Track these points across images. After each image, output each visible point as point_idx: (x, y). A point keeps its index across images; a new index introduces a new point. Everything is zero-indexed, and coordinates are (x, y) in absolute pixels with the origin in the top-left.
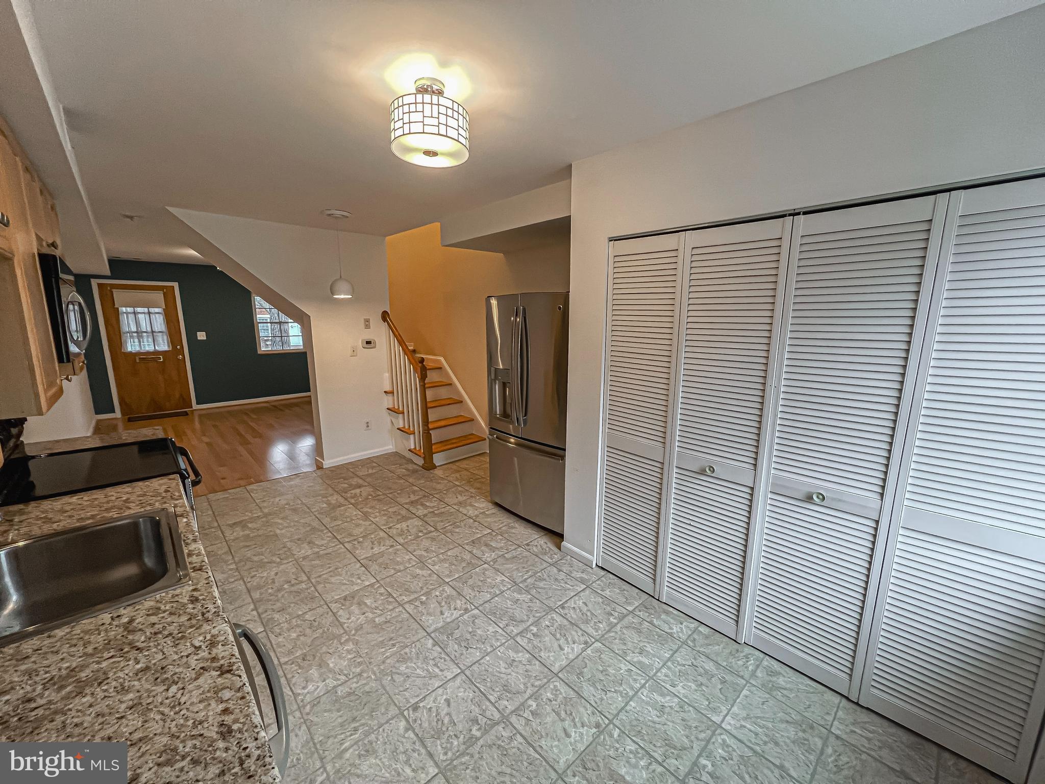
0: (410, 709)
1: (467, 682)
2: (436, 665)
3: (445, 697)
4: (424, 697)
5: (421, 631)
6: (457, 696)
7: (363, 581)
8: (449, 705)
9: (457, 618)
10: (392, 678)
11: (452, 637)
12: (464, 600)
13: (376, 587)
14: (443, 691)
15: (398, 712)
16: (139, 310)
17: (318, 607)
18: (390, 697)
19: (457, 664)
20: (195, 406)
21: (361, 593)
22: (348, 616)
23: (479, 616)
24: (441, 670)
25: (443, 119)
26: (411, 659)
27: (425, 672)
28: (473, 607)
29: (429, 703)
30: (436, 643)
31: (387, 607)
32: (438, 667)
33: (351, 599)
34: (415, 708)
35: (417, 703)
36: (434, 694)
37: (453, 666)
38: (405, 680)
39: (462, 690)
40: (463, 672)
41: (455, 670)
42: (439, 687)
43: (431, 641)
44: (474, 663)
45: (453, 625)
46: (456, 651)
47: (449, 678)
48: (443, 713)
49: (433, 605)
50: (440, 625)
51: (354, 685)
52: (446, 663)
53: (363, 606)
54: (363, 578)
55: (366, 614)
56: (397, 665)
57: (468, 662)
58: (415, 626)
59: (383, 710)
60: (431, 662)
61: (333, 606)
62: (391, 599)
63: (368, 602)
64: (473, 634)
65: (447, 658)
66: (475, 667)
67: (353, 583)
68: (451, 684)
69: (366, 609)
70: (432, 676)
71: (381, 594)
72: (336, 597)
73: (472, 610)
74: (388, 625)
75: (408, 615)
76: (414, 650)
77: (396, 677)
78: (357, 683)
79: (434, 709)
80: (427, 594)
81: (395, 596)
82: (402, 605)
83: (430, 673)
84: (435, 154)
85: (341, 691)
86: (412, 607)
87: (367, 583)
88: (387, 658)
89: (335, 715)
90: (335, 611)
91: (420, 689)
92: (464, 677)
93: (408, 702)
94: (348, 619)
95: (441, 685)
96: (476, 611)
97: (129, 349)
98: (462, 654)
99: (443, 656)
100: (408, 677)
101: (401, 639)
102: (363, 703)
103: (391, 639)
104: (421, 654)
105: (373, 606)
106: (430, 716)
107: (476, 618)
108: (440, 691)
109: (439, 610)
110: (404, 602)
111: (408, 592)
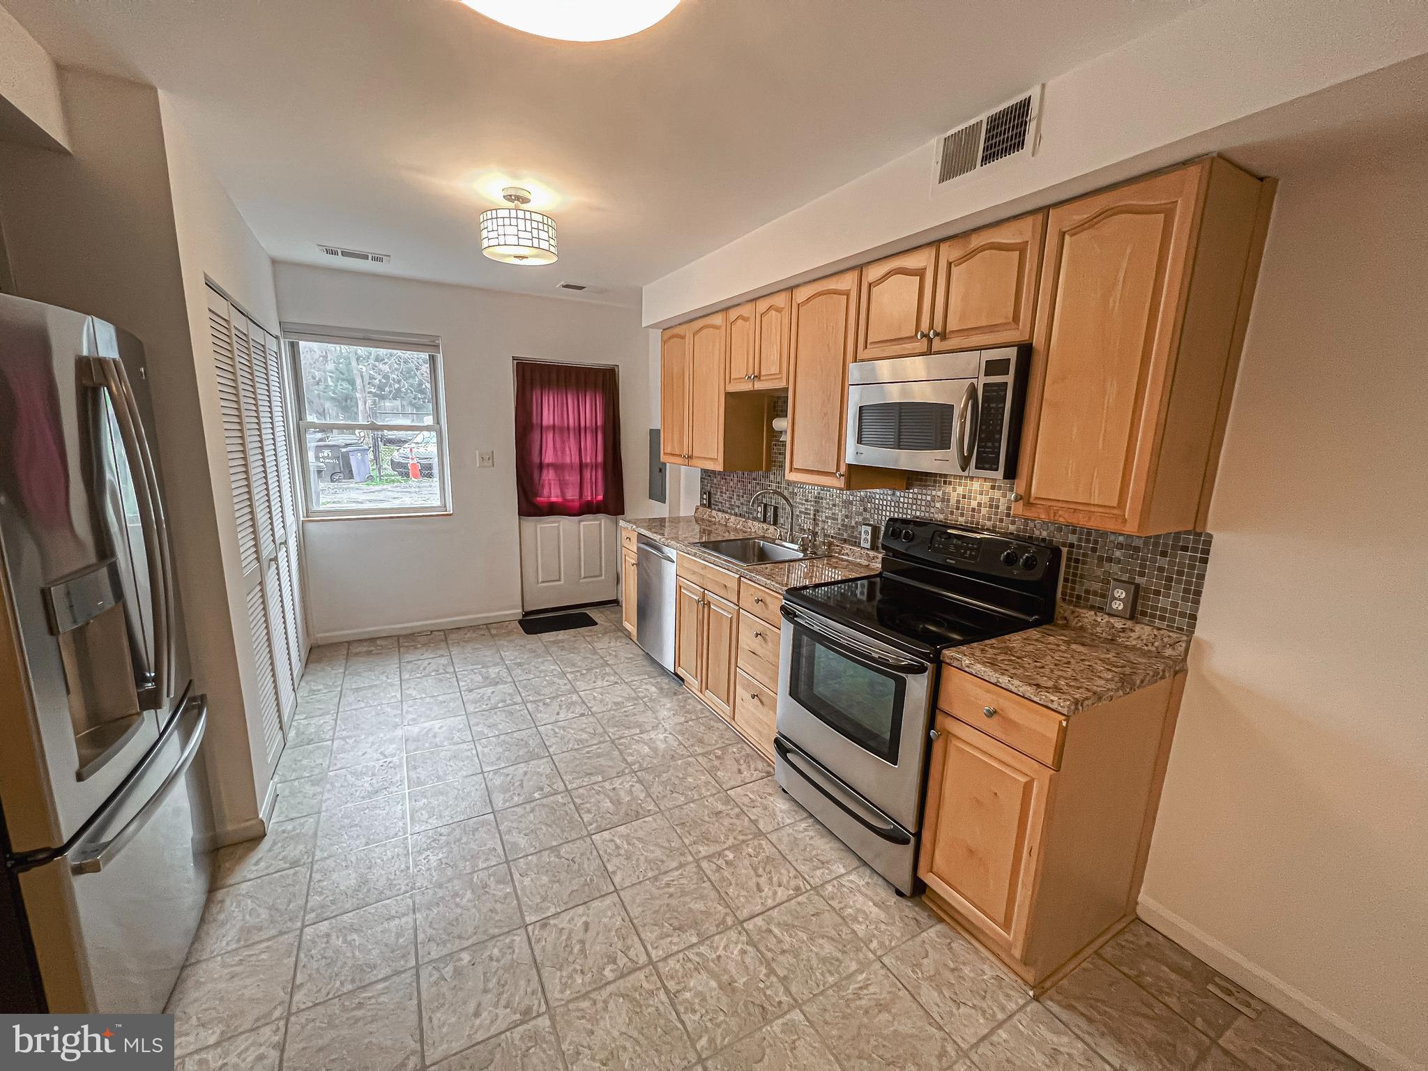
7: (612, 841)
13: (594, 825)
17: (671, 809)
21: (615, 819)
22: (634, 789)
31: (585, 792)
33: (629, 812)
53: (615, 798)
54: (612, 846)
55: (611, 787)
61: (652, 807)
62: (578, 801)
63: (607, 804)
67: (627, 838)
69: (611, 794)
71: (589, 811)
72: (650, 819)
74: (589, 771)
75: (564, 778)
81: (572, 806)
82: (567, 790)
86: (555, 786)
87: (606, 835)
90: (649, 799)
94: (633, 786)
105: (602, 796)
109: (526, 777)
110: (563, 795)
111: (552, 807)
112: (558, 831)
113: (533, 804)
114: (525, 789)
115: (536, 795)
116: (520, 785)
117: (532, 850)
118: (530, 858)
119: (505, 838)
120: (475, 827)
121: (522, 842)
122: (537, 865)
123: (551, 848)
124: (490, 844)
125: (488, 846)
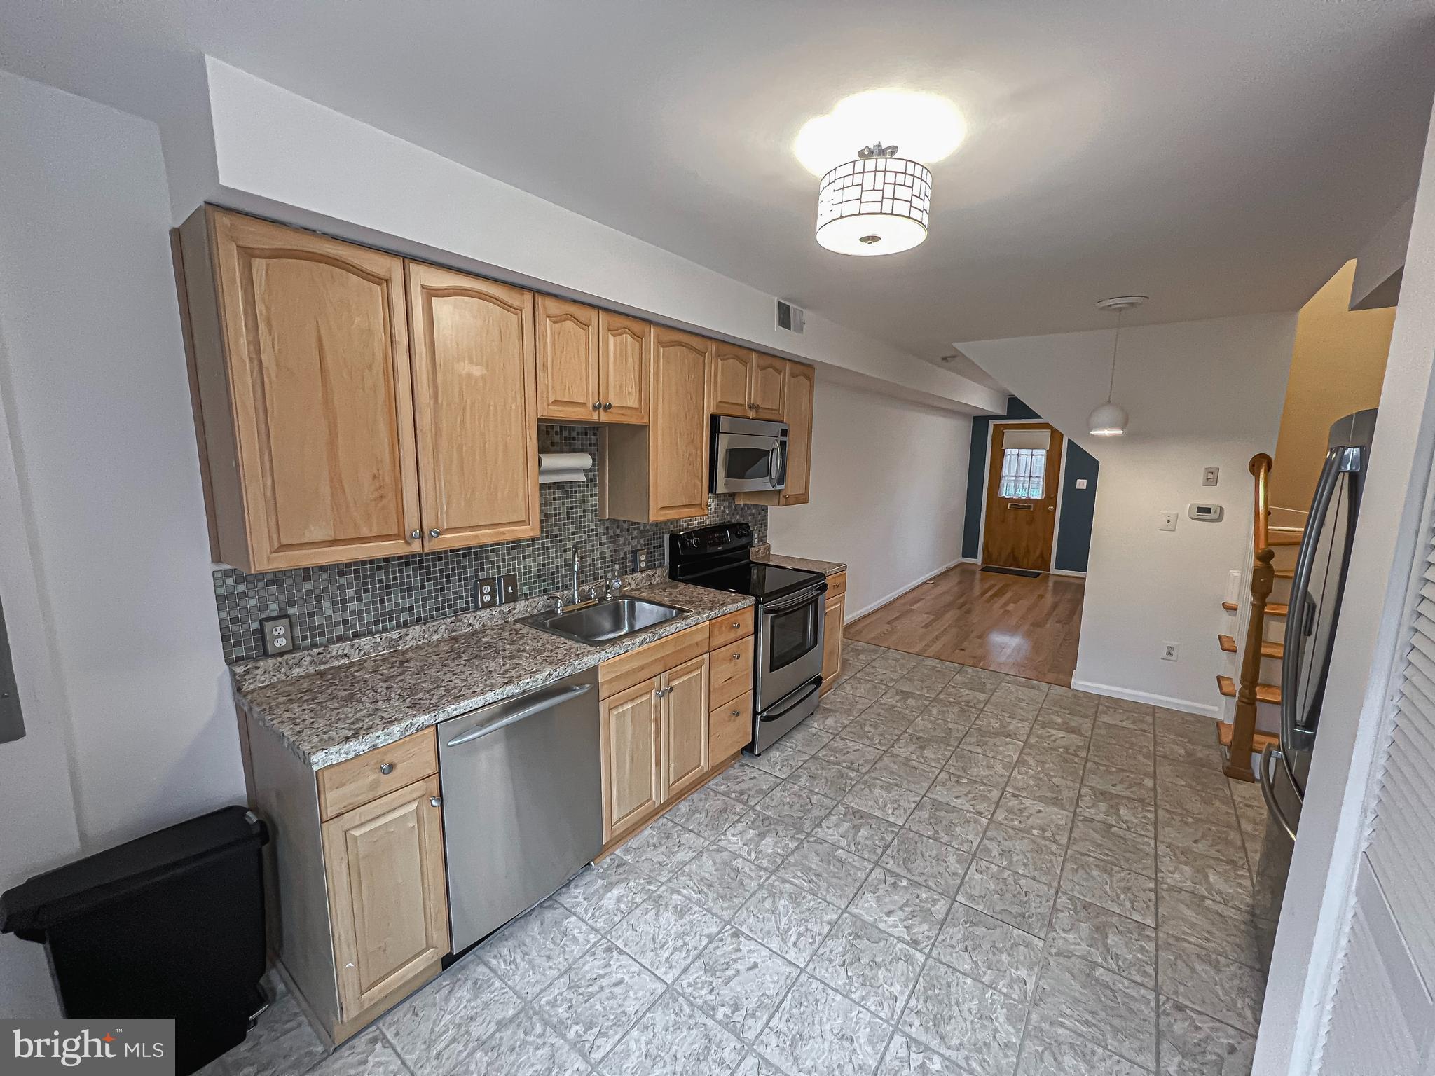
0: (734, 930)
1: (789, 981)
2: (800, 935)
3: (759, 960)
4: (752, 939)
5: (846, 901)
6: (764, 974)
8: (749, 969)
9: (891, 935)
10: (767, 897)
11: (854, 939)
12: (933, 933)
14: (766, 956)
15: (727, 919)
16: (1023, 451)
18: (742, 906)
19: (811, 959)
20: (1053, 570)
23: (912, 965)
24: (795, 944)
25: (889, 191)
26: (799, 906)
27: (786, 927)
28: (927, 951)
29: (746, 946)
30: (833, 924)
32: (798, 939)
34: (736, 935)
35: (743, 934)
36: (759, 947)
37: (807, 956)
38: (768, 910)
39: (776, 978)
40: (802, 970)
41: (802, 960)
42: (771, 950)
43: (835, 917)
44: (822, 982)
45: (876, 934)
46: (831, 951)
47: (787, 956)
48: (737, 966)
49: (899, 898)
50: (866, 918)
51: (747, 869)
52: (808, 946)
54: (897, 812)
56: (785, 896)
57: (821, 972)
58: (850, 891)
59: (726, 905)
60: (802, 929)
62: (880, 851)
64: (874, 964)
65: (816, 945)
66: (815, 984)
68: (779, 961)
70: (783, 937)
71: (883, 839)
73: (921, 951)
74: (838, 864)
75: (864, 877)
76: (812, 903)
77: (769, 901)
78: (750, 870)
79: (739, 954)
80: (916, 884)
82: (876, 866)
83: (786, 932)
84: (875, 239)
85: (739, 863)
86: (882, 877)
88: (791, 883)
89: (712, 869)
91: (761, 930)
92: (794, 975)
93: (741, 925)
95: (773, 952)
96: (921, 958)
97: (1004, 495)
98: (830, 961)
99: (818, 939)
100: (773, 912)
101: (823, 885)
102: (729, 885)
103: (818, 875)
104: (810, 914)
106: (731, 953)
107: (906, 961)
108: (765, 952)
109: (893, 908)
110: (884, 865)
111: (904, 863)
112: (919, 845)
113: (916, 878)
114: (908, 896)
115: (905, 883)
116: (907, 906)
117: (950, 849)
118: (957, 846)
119: (961, 872)
120: (980, 900)
121: (952, 859)
122: (957, 839)
123: (936, 839)
124: (978, 877)
125: (981, 876)
